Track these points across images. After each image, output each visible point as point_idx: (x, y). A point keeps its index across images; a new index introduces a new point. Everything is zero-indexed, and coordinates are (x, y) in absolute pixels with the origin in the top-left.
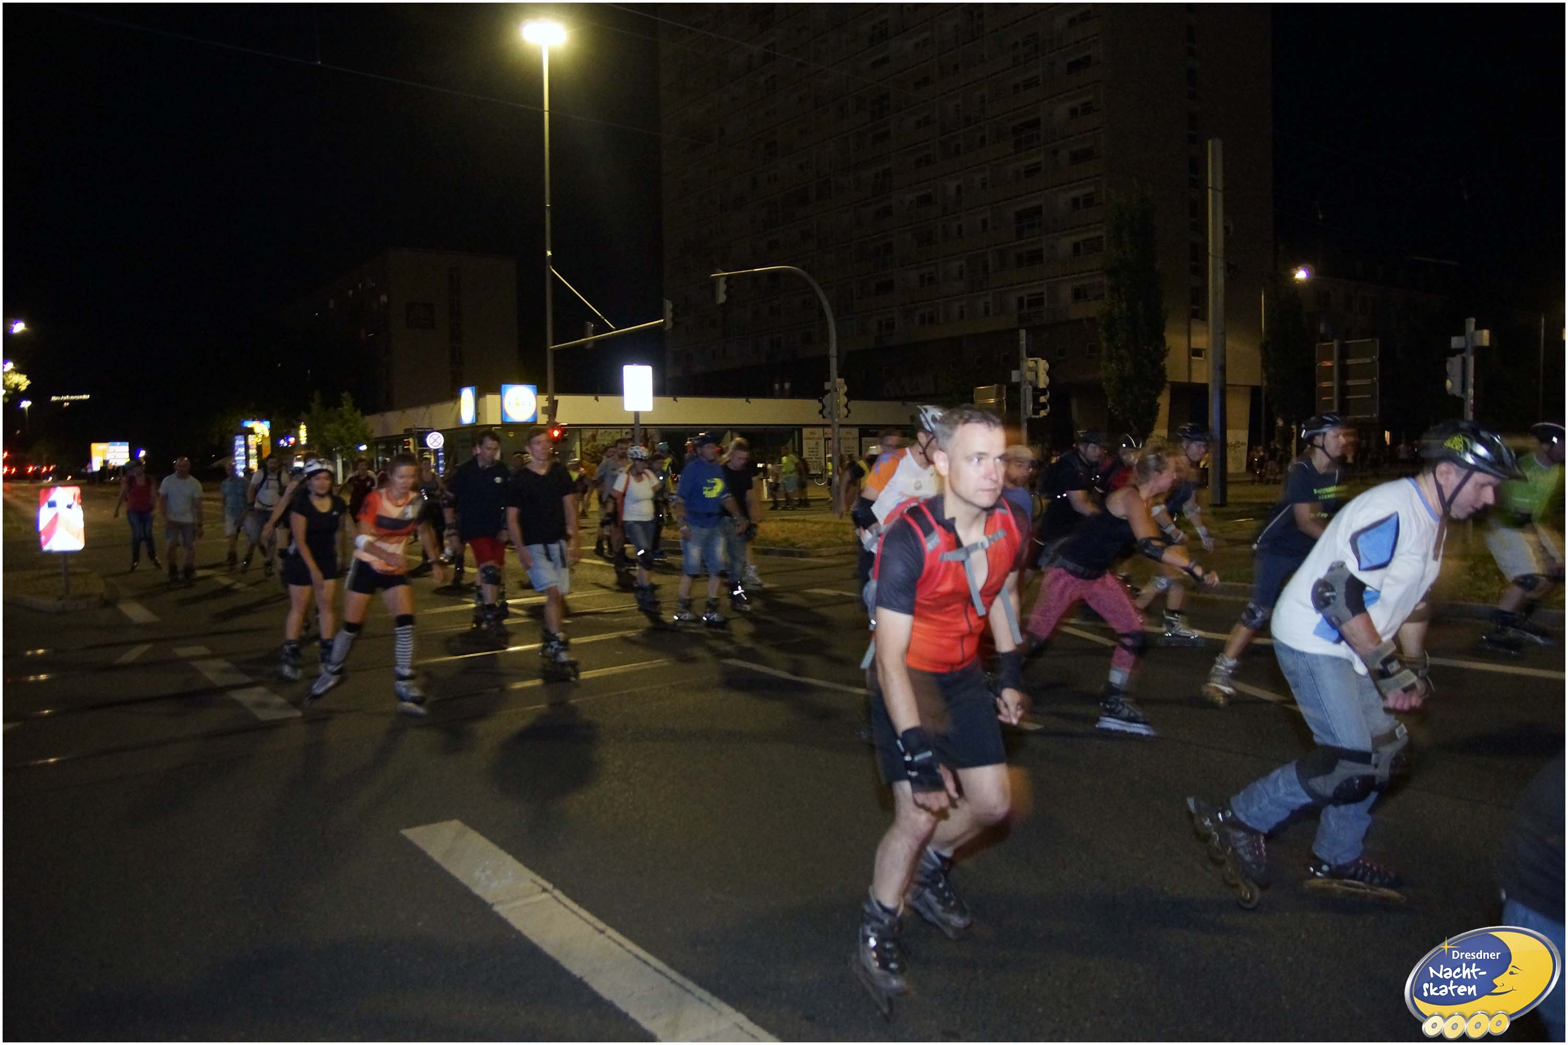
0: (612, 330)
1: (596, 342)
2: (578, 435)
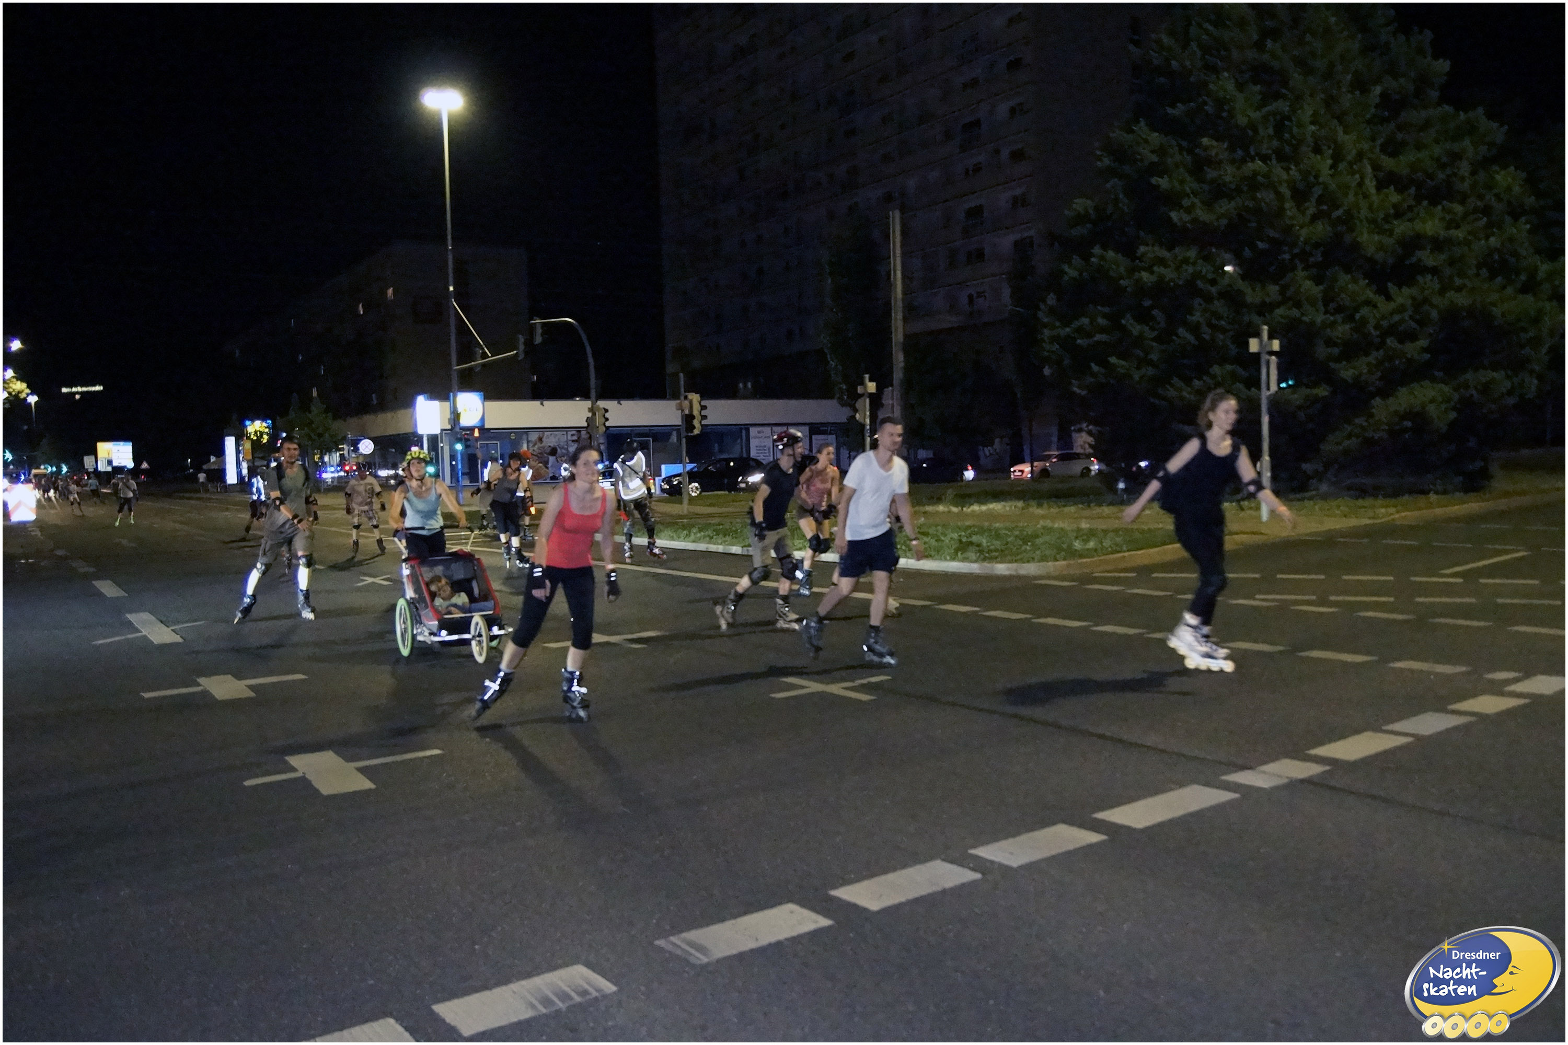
0: (489, 357)
2: (524, 437)
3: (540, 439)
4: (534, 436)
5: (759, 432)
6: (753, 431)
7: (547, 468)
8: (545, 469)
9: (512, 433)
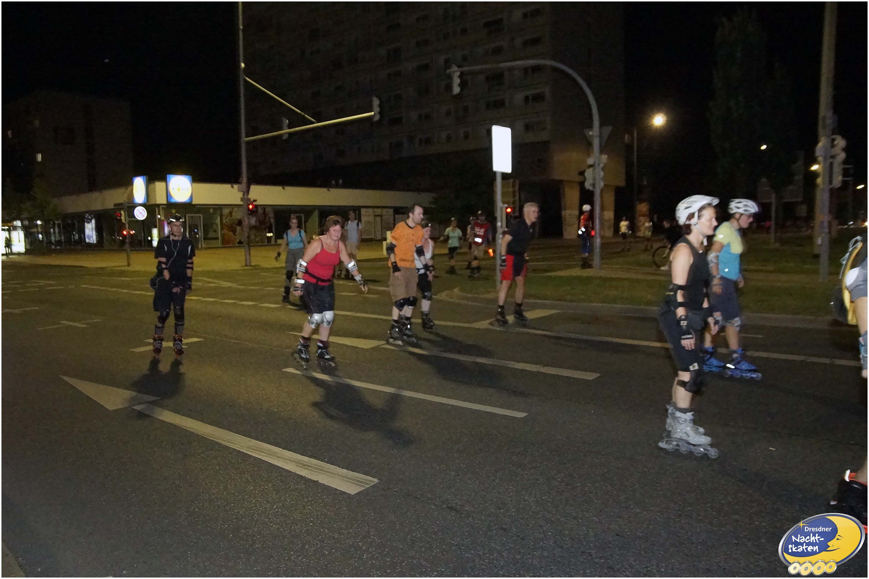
0: (314, 123)
2: (219, 212)
3: (231, 213)
4: (226, 211)
5: (366, 212)
6: (363, 211)
7: (236, 235)
8: (235, 236)
9: (210, 208)
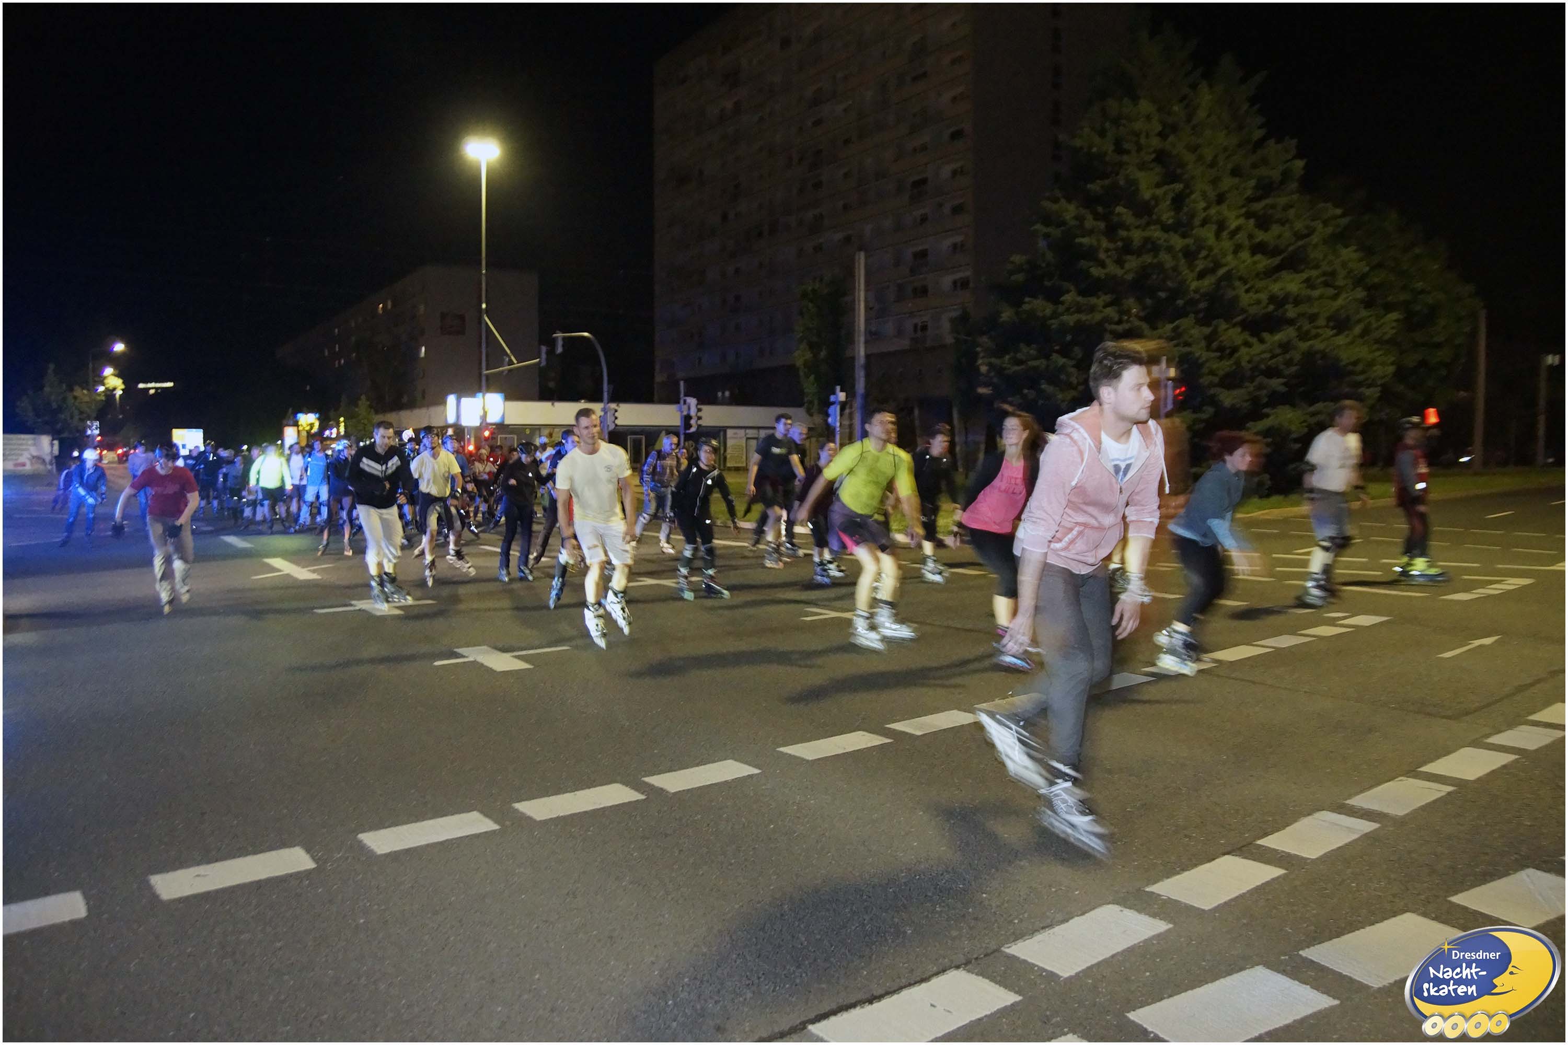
0: (514, 364)
1: (510, 371)
5: (735, 434)
9: (527, 428)
